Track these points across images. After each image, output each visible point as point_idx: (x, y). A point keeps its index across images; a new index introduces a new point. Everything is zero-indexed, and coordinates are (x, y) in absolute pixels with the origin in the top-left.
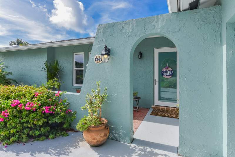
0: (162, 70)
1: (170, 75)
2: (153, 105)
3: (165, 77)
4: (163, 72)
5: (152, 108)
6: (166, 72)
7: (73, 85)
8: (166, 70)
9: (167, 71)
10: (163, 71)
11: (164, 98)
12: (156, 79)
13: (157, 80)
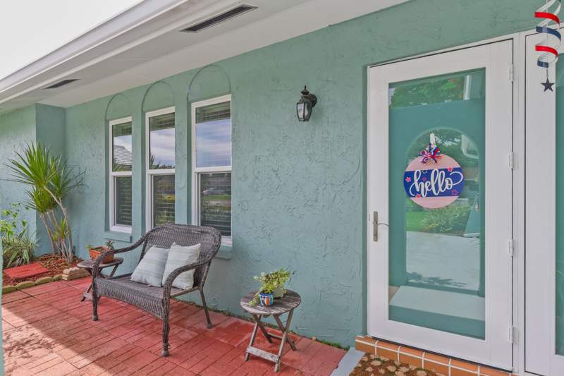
0: (408, 170)
1: (447, 193)
2: (365, 332)
3: (422, 201)
4: (408, 180)
5: (360, 347)
6: (426, 176)
7: (107, 229)
8: (426, 168)
9: (430, 171)
10: (410, 174)
11: (419, 277)
12: (376, 214)
13: (384, 217)
